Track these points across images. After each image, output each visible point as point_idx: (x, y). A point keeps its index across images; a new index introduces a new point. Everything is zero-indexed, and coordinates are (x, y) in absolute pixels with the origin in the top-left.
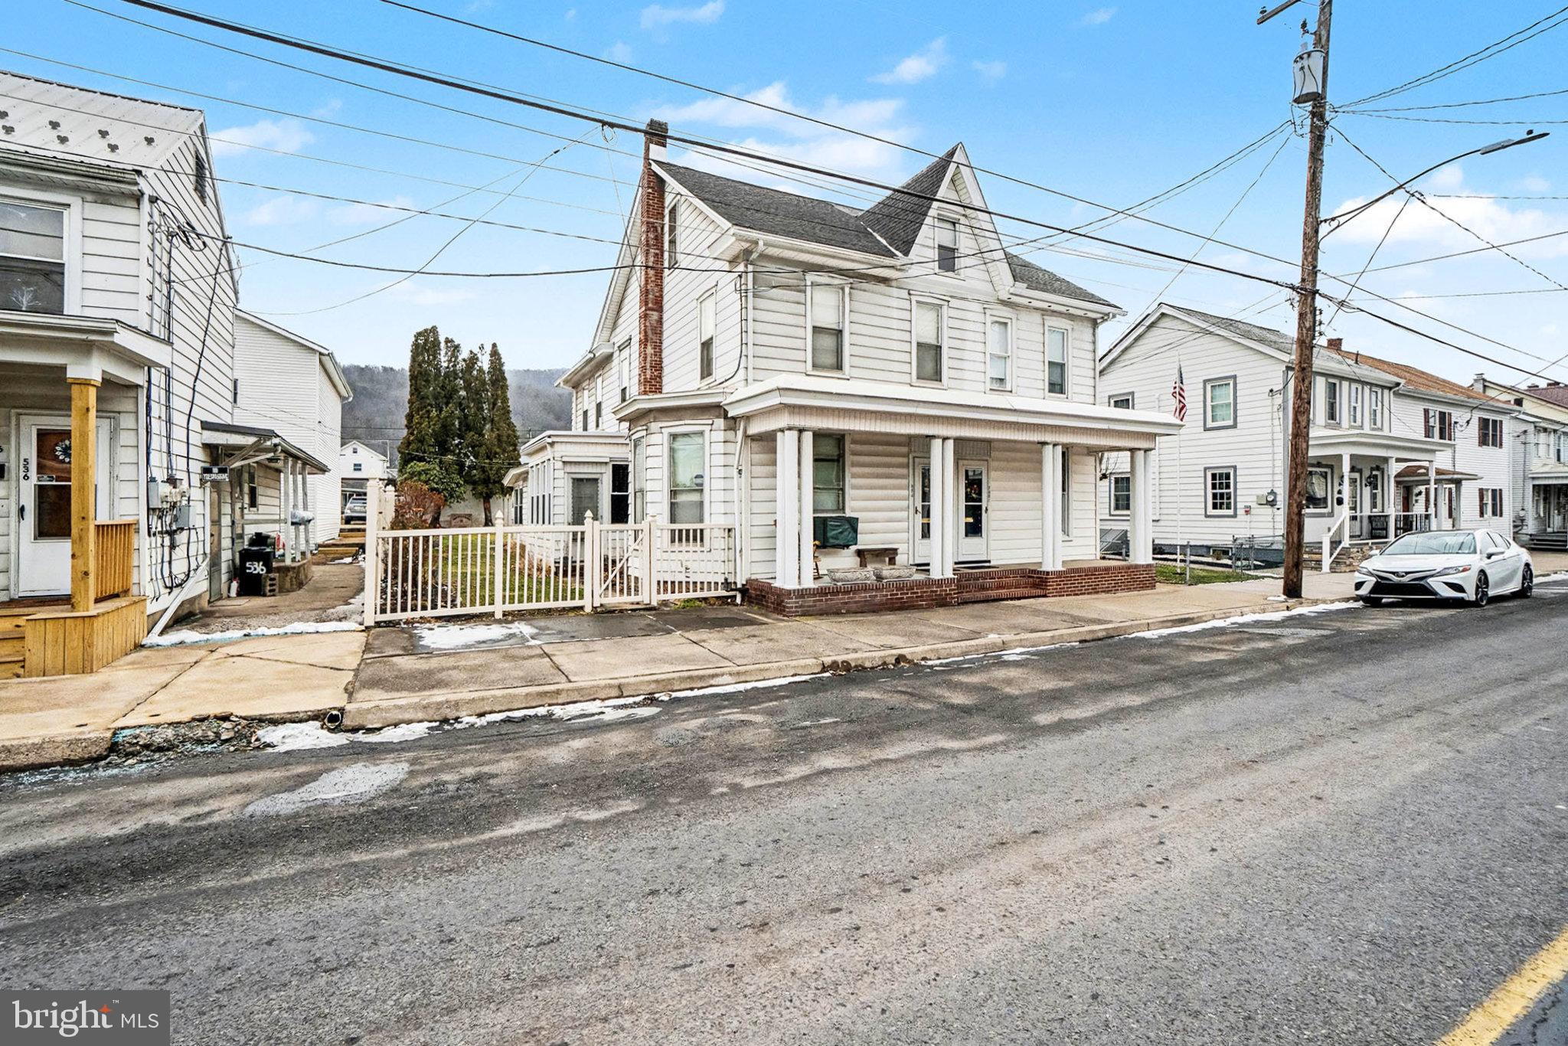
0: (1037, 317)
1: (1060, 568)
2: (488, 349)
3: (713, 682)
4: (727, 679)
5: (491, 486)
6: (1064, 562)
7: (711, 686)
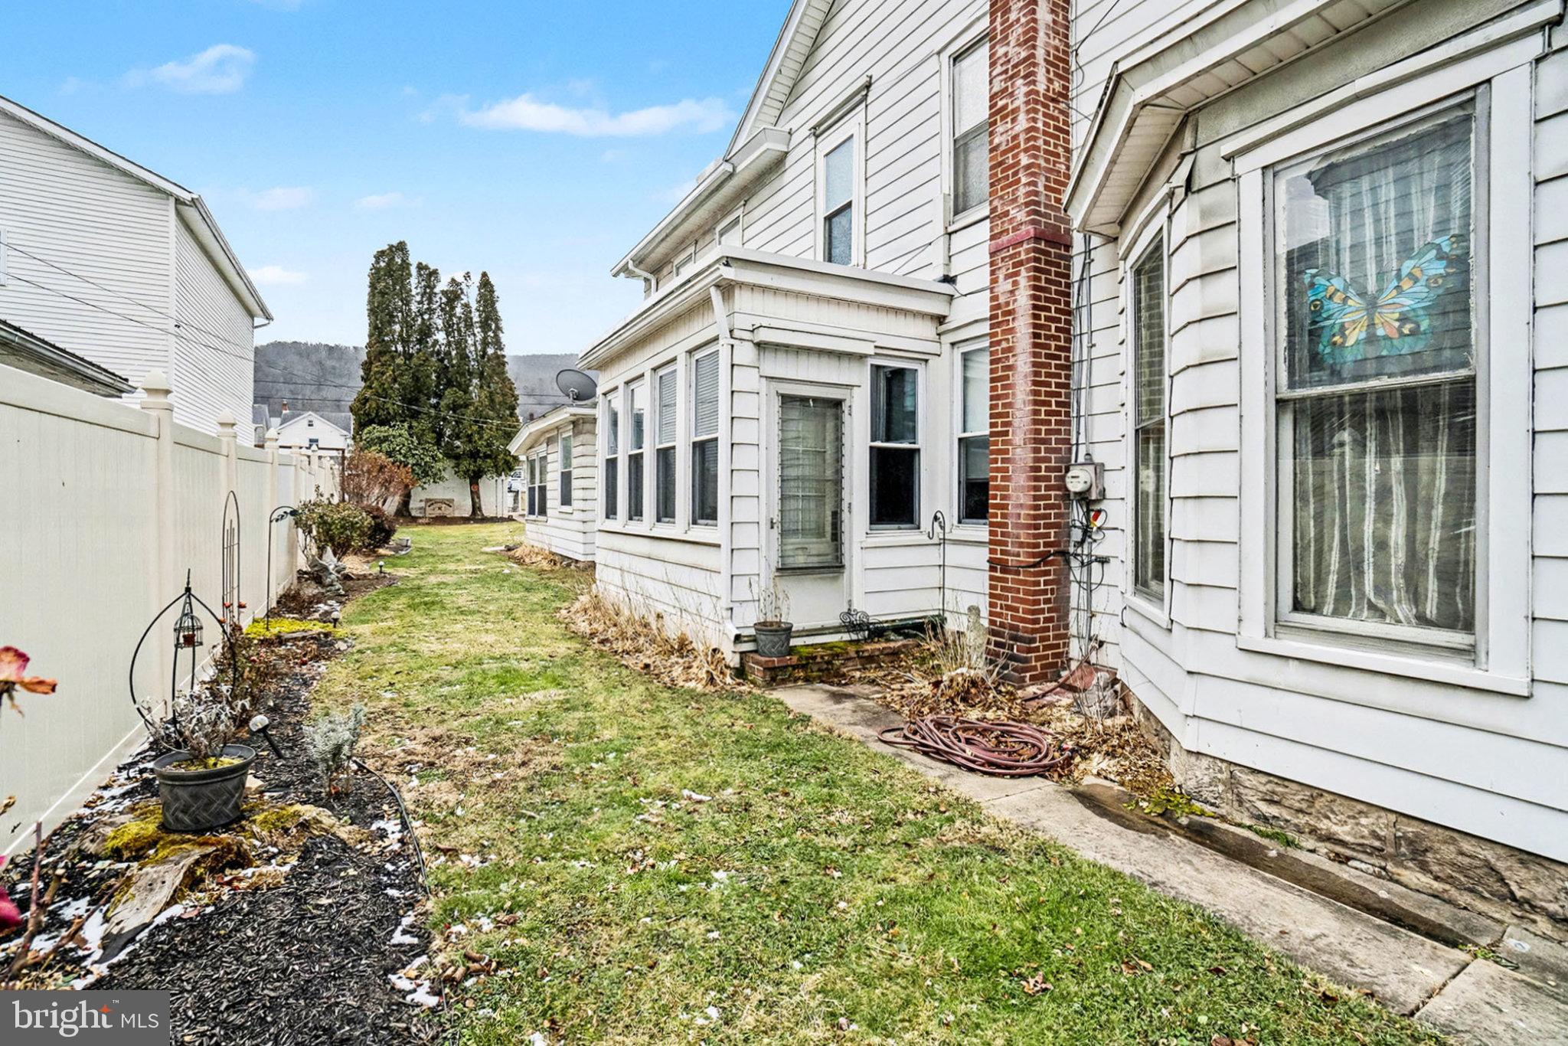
2: (476, 279)
5: (479, 462)
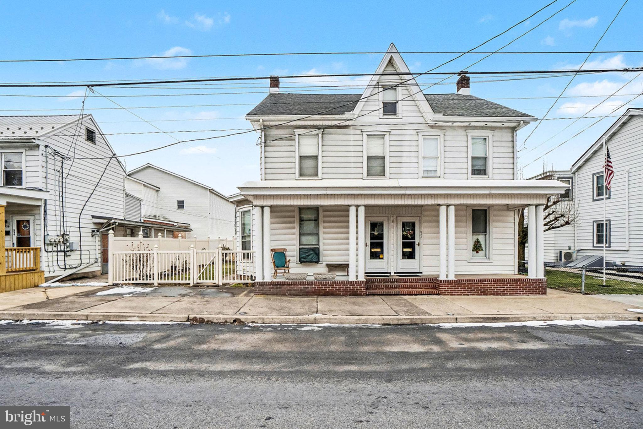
0: (462, 133)
1: (452, 278)
3: (129, 319)
4: (135, 318)
6: (456, 275)
7: (128, 321)
